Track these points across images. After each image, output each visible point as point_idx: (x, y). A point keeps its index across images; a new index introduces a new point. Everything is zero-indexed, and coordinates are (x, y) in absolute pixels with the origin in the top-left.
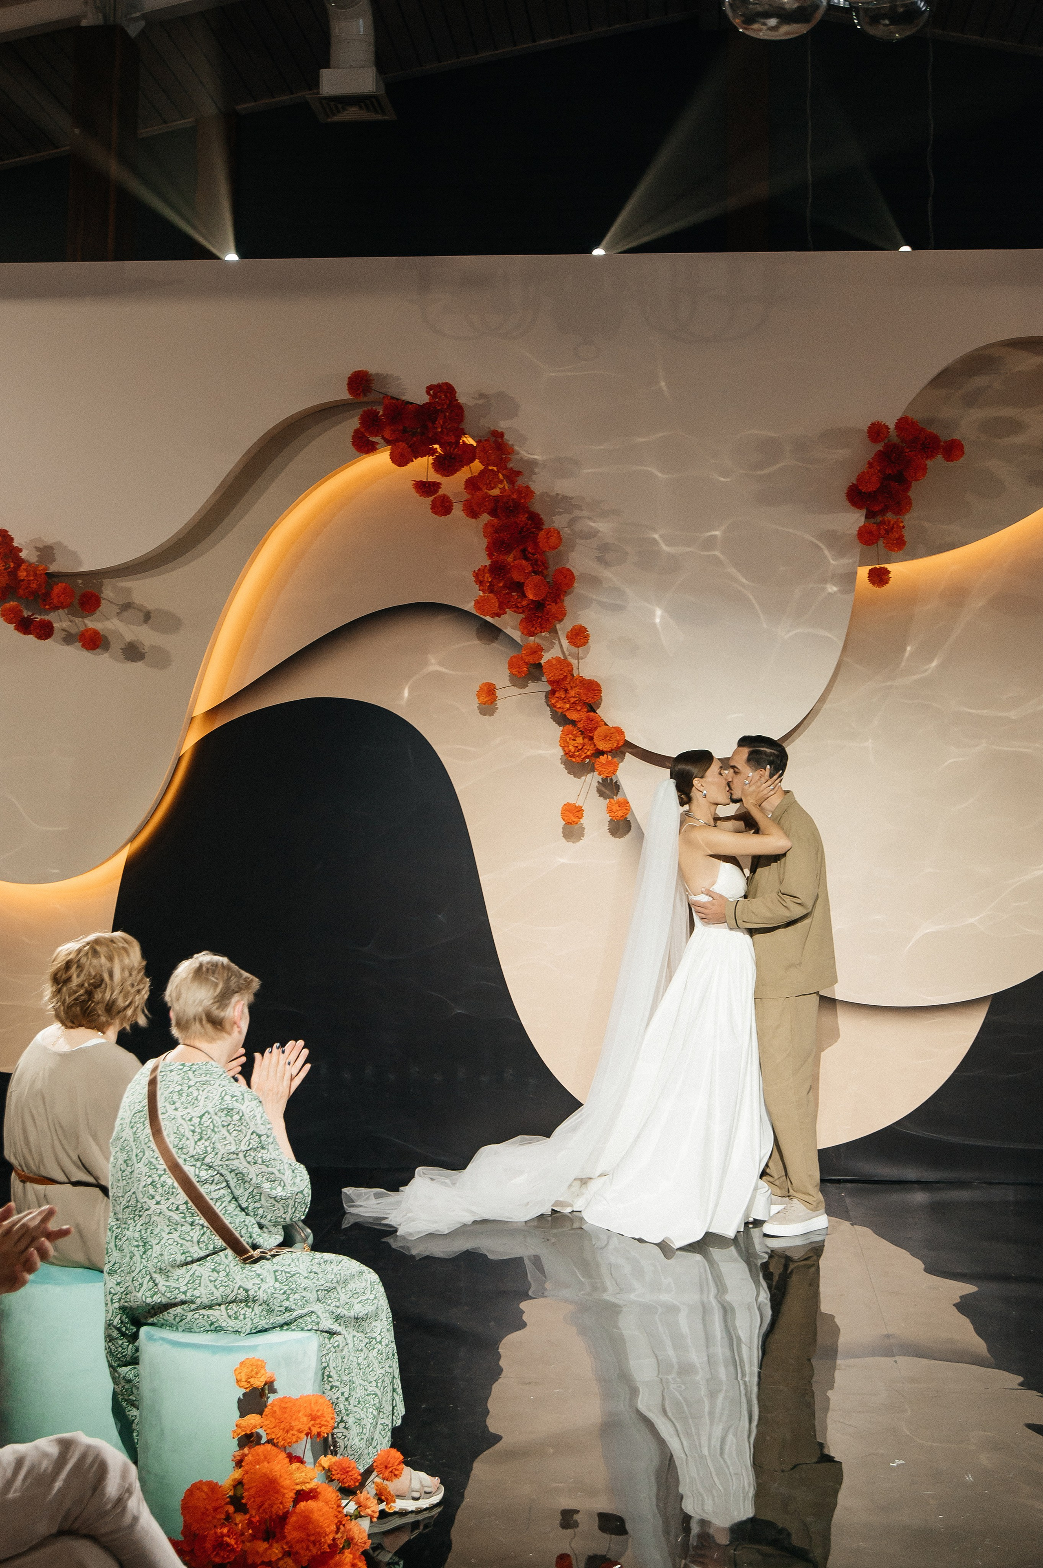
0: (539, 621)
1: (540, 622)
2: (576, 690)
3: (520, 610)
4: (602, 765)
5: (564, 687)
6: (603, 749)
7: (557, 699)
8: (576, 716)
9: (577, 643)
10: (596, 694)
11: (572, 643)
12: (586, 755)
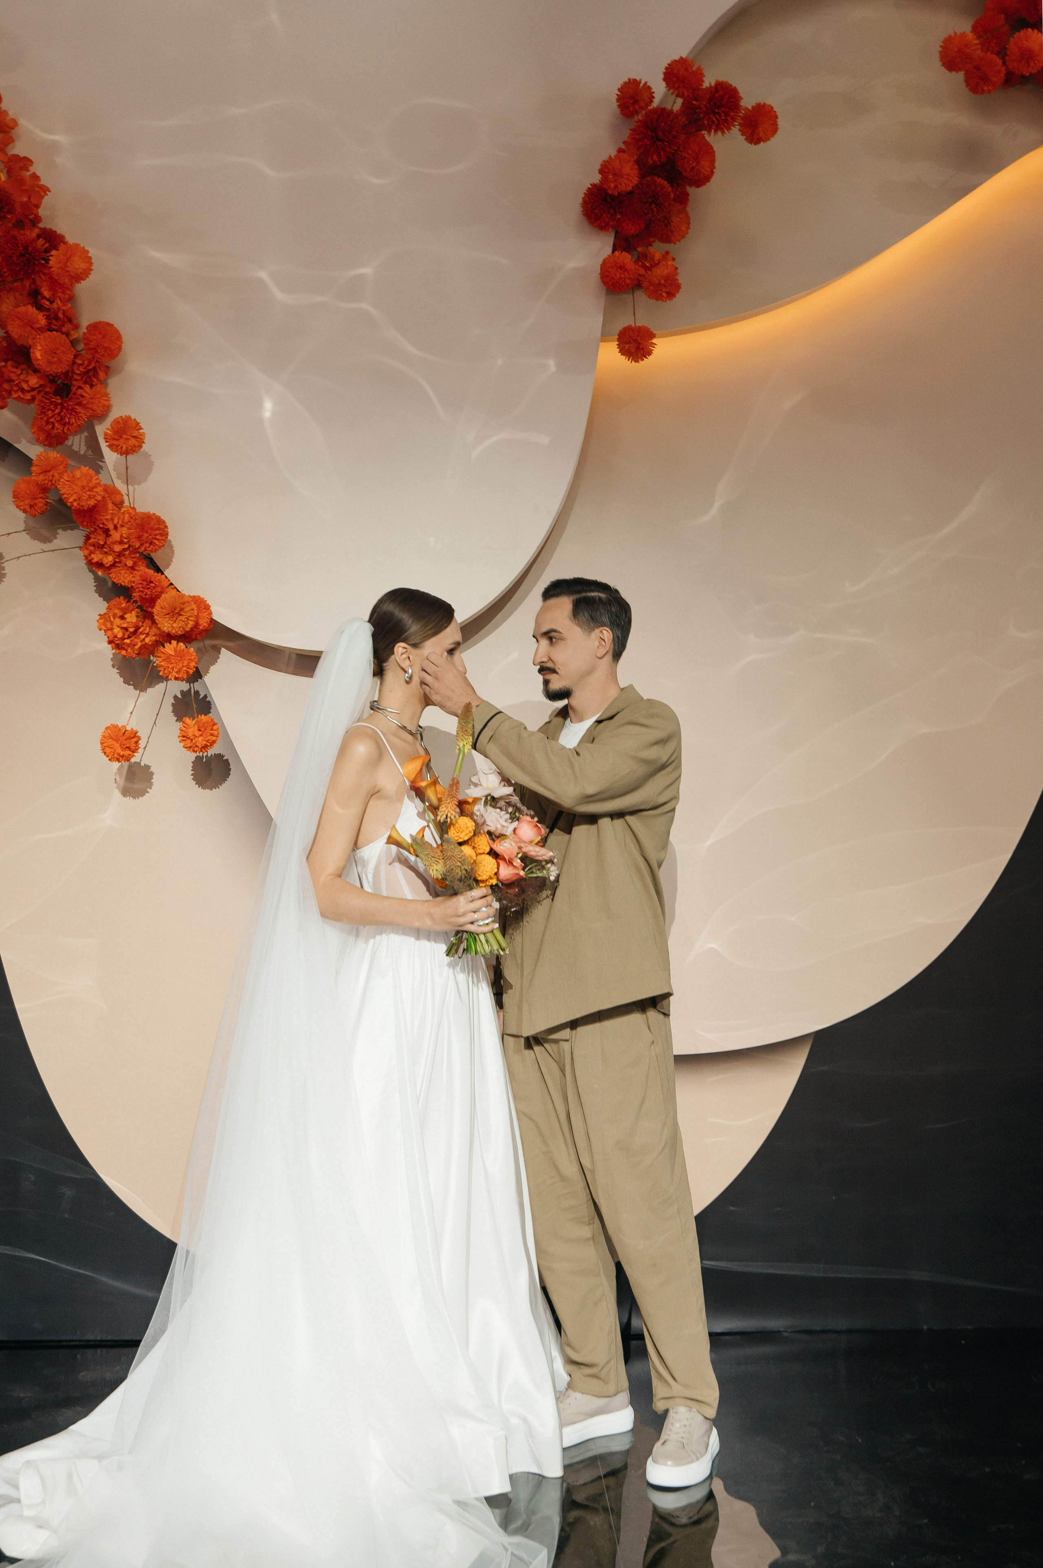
0: (57, 411)
1: (59, 413)
2: (124, 531)
3: (28, 396)
4: (168, 658)
5: (101, 526)
6: (170, 630)
7: (92, 548)
8: (128, 579)
9: (122, 447)
10: (157, 537)
11: (114, 447)
12: (143, 643)
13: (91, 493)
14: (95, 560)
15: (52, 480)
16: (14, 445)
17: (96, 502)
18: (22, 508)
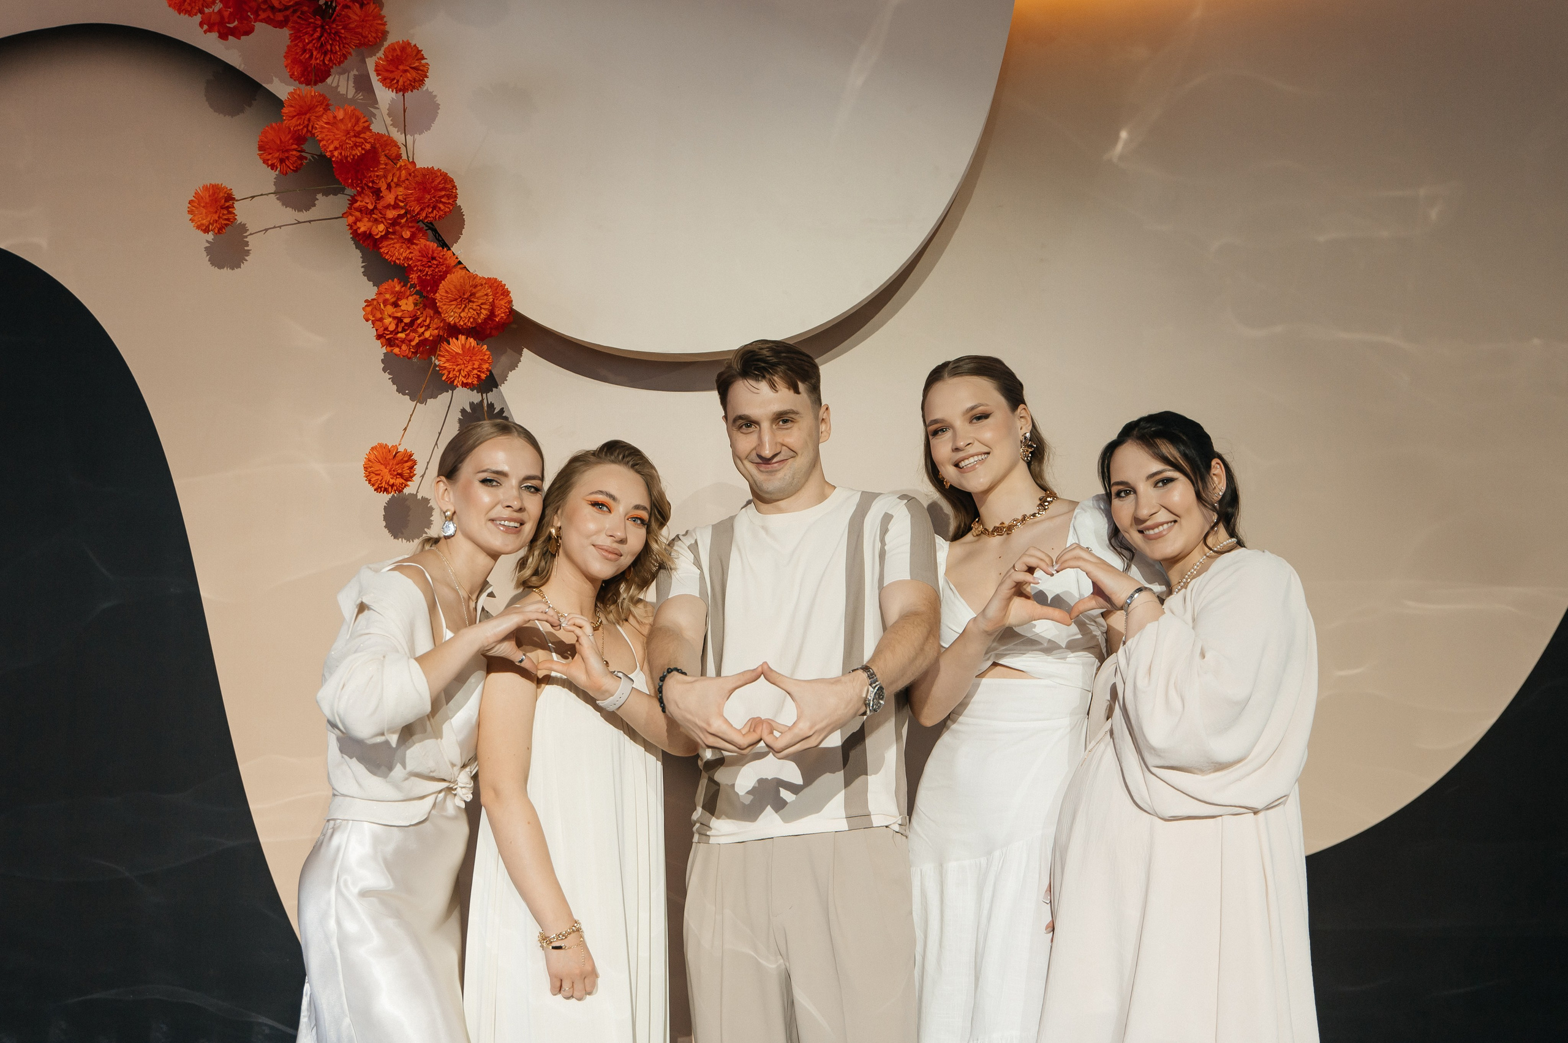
0: (317, 34)
1: (319, 38)
2: (400, 191)
3: (280, 17)
4: (454, 357)
5: (370, 185)
6: (457, 321)
7: (358, 214)
8: (404, 255)
9: (398, 81)
10: (443, 200)
11: (388, 81)
12: (421, 338)
13: (358, 140)
14: (362, 229)
15: (308, 125)
16: (264, 85)
17: (363, 152)
18: (270, 162)
